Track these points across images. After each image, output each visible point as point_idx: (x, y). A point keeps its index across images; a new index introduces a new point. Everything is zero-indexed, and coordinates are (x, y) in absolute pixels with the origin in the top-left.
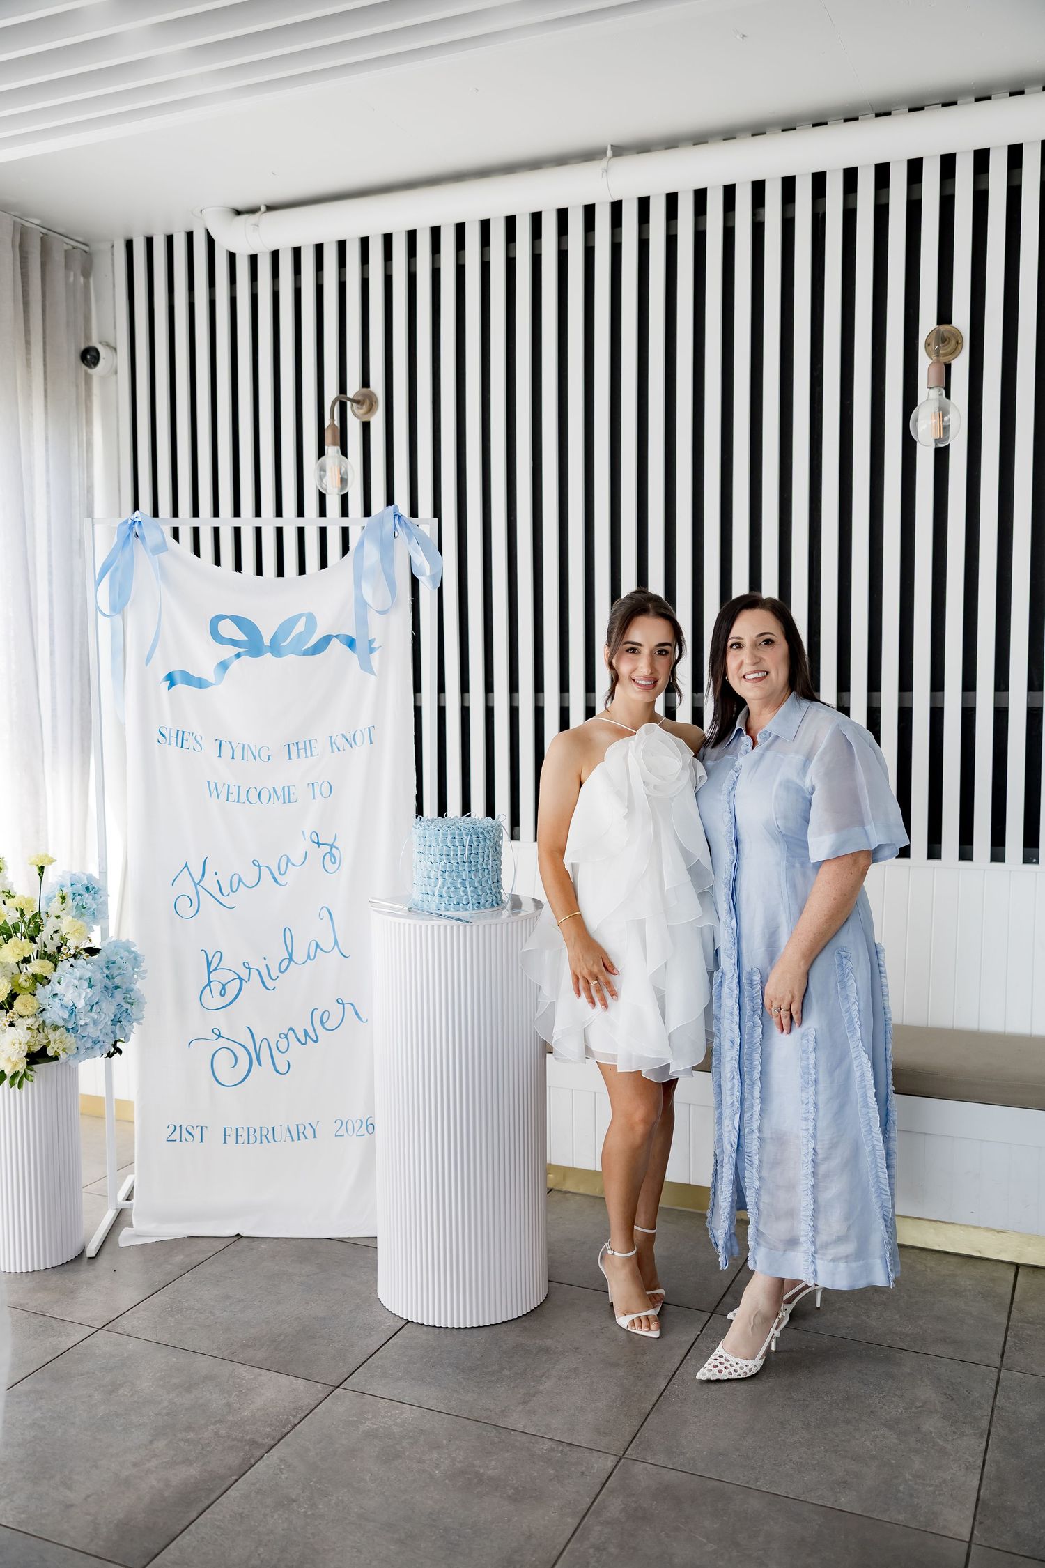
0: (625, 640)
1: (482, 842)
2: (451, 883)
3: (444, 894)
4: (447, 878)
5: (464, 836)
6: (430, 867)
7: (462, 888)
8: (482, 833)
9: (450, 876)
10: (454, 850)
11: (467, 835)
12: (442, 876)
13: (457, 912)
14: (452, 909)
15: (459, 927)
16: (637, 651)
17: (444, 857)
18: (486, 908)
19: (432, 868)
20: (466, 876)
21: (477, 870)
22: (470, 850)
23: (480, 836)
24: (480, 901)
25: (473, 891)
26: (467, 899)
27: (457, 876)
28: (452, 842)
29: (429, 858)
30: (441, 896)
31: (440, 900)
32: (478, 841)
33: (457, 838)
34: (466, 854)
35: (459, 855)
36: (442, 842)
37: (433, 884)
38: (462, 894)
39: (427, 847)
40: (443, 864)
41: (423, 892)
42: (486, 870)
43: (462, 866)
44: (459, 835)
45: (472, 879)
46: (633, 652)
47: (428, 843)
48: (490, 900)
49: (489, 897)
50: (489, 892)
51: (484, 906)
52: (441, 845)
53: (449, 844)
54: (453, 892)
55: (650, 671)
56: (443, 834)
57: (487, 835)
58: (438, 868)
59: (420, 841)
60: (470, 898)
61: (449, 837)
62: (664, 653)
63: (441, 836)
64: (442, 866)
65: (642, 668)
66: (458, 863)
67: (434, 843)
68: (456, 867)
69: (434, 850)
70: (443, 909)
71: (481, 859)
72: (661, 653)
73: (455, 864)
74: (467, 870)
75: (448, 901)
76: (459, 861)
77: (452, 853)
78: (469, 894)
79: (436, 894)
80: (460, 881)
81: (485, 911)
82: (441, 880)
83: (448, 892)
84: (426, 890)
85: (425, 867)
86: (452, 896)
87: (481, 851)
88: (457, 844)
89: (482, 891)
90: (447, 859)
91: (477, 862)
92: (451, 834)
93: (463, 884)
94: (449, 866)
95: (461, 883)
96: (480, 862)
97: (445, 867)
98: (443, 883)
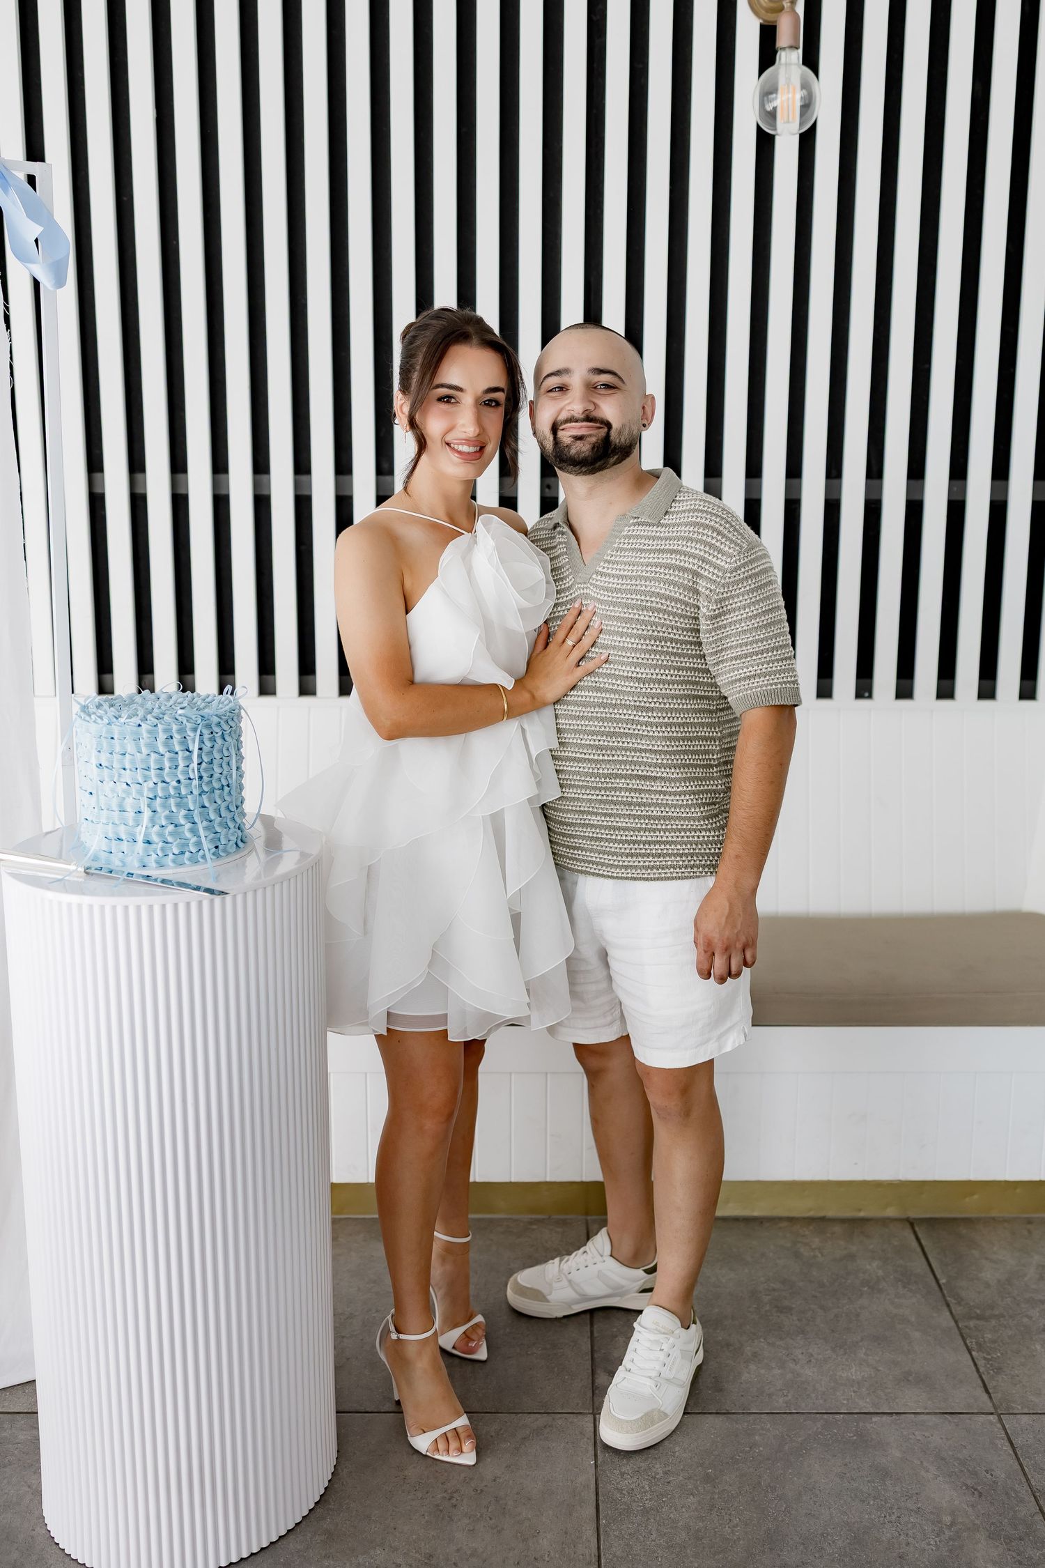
0: (437, 381)
1: (219, 741)
2: (167, 818)
3: (155, 838)
4: (159, 809)
5: (189, 733)
6: (124, 791)
7: (188, 826)
8: (219, 724)
9: (164, 806)
10: (171, 760)
11: (195, 730)
12: (149, 806)
13: (181, 870)
14: (171, 864)
15: (200, 903)
16: (453, 400)
17: (153, 773)
18: (228, 854)
19: (129, 794)
20: (195, 802)
21: (212, 791)
22: (200, 756)
23: (216, 729)
24: (218, 844)
25: (206, 828)
26: (199, 844)
27: (178, 805)
28: (166, 744)
29: (120, 775)
30: (148, 842)
31: (146, 850)
32: (213, 740)
33: (177, 737)
34: (195, 765)
35: (180, 768)
36: (148, 745)
37: (131, 823)
38: (188, 835)
39: (116, 757)
40: (151, 785)
41: (111, 835)
42: (226, 789)
43: (187, 786)
44: (179, 731)
45: (204, 807)
46: (448, 402)
47: (118, 749)
48: (234, 839)
49: (233, 834)
50: (231, 825)
51: (225, 850)
52: (145, 751)
53: (162, 750)
54: (170, 833)
55: (478, 431)
56: (149, 732)
57: (226, 727)
58: (140, 793)
59: (99, 744)
60: (203, 839)
61: (162, 736)
62: (493, 404)
63: (145, 735)
64: (150, 789)
65: (463, 425)
66: (179, 782)
67: (130, 748)
68: (175, 788)
69: (133, 762)
70: (154, 865)
71: (217, 770)
72: (489, 403)
73: (174, 783)
74: (196, 792)
75: (162, 849)
76: (181, 778)
77: (167, 764)
78: (202, 833)
79: (140, 839)
80: (183, 812)
81: (230, 859)
82: (147, 813)
83: (161, 835)
84: (117, 834)
85: (113, 791)
86: (170, 839)
87: (217, 755)
88: (177, 748)
89: (220, 824)
90: (158, 776)
91: (212, 776)
92: (165, 731)
93: (190, 817)
94: (163, 789)
95: (186, 817)
96: (216, 776)
97: (154, 790)
98: (153, 821)
